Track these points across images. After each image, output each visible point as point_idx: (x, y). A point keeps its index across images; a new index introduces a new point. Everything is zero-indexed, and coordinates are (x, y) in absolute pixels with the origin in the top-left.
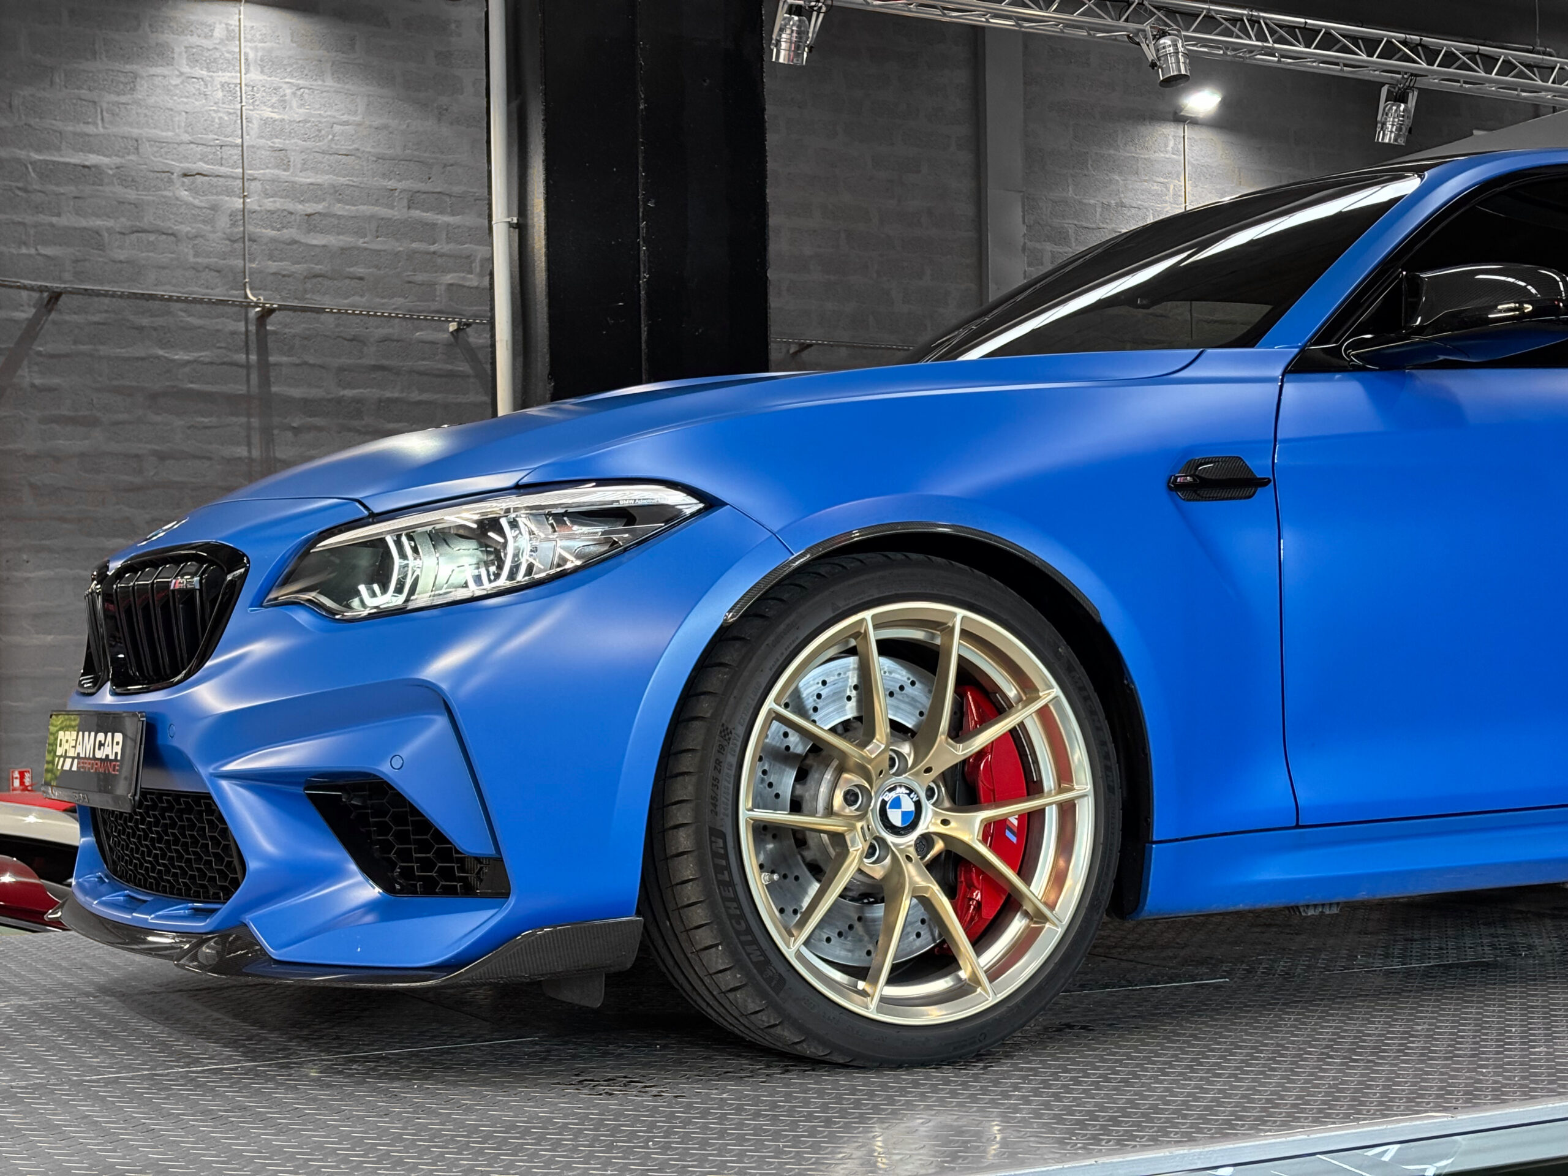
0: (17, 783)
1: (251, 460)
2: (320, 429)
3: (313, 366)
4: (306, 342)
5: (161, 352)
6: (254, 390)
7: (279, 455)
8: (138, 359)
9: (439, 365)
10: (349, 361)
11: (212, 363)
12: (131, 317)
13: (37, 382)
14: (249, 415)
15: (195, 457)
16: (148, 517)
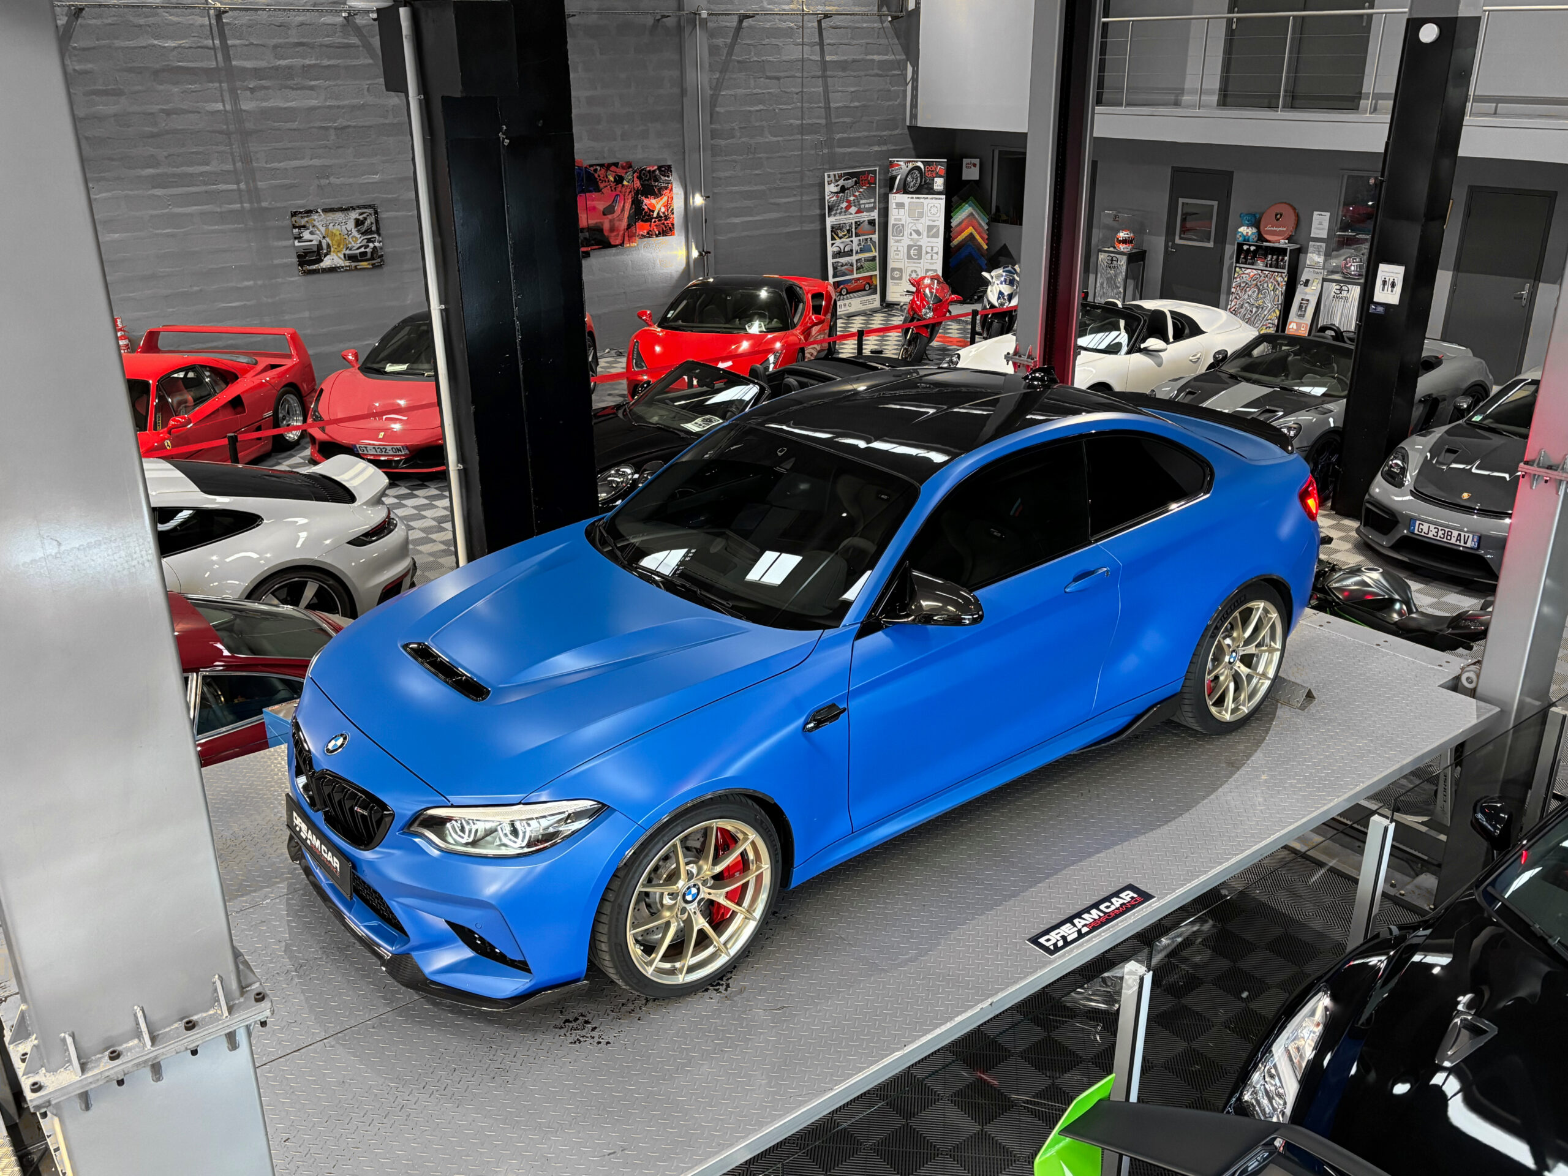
1: (225, 111)
2: (267, 88)
3: (257, 45)
4: (249, 29)
5: (156, 42)
6: (221, 64)
7: (243, 107)
8: (141, 47)
9: (338, 39)
10: (280, 41)
11: (190, 47)
12: (131, 19)
13: (77, 68)
14: (220, 82)
15: (191, 112)
16: (165, 154)
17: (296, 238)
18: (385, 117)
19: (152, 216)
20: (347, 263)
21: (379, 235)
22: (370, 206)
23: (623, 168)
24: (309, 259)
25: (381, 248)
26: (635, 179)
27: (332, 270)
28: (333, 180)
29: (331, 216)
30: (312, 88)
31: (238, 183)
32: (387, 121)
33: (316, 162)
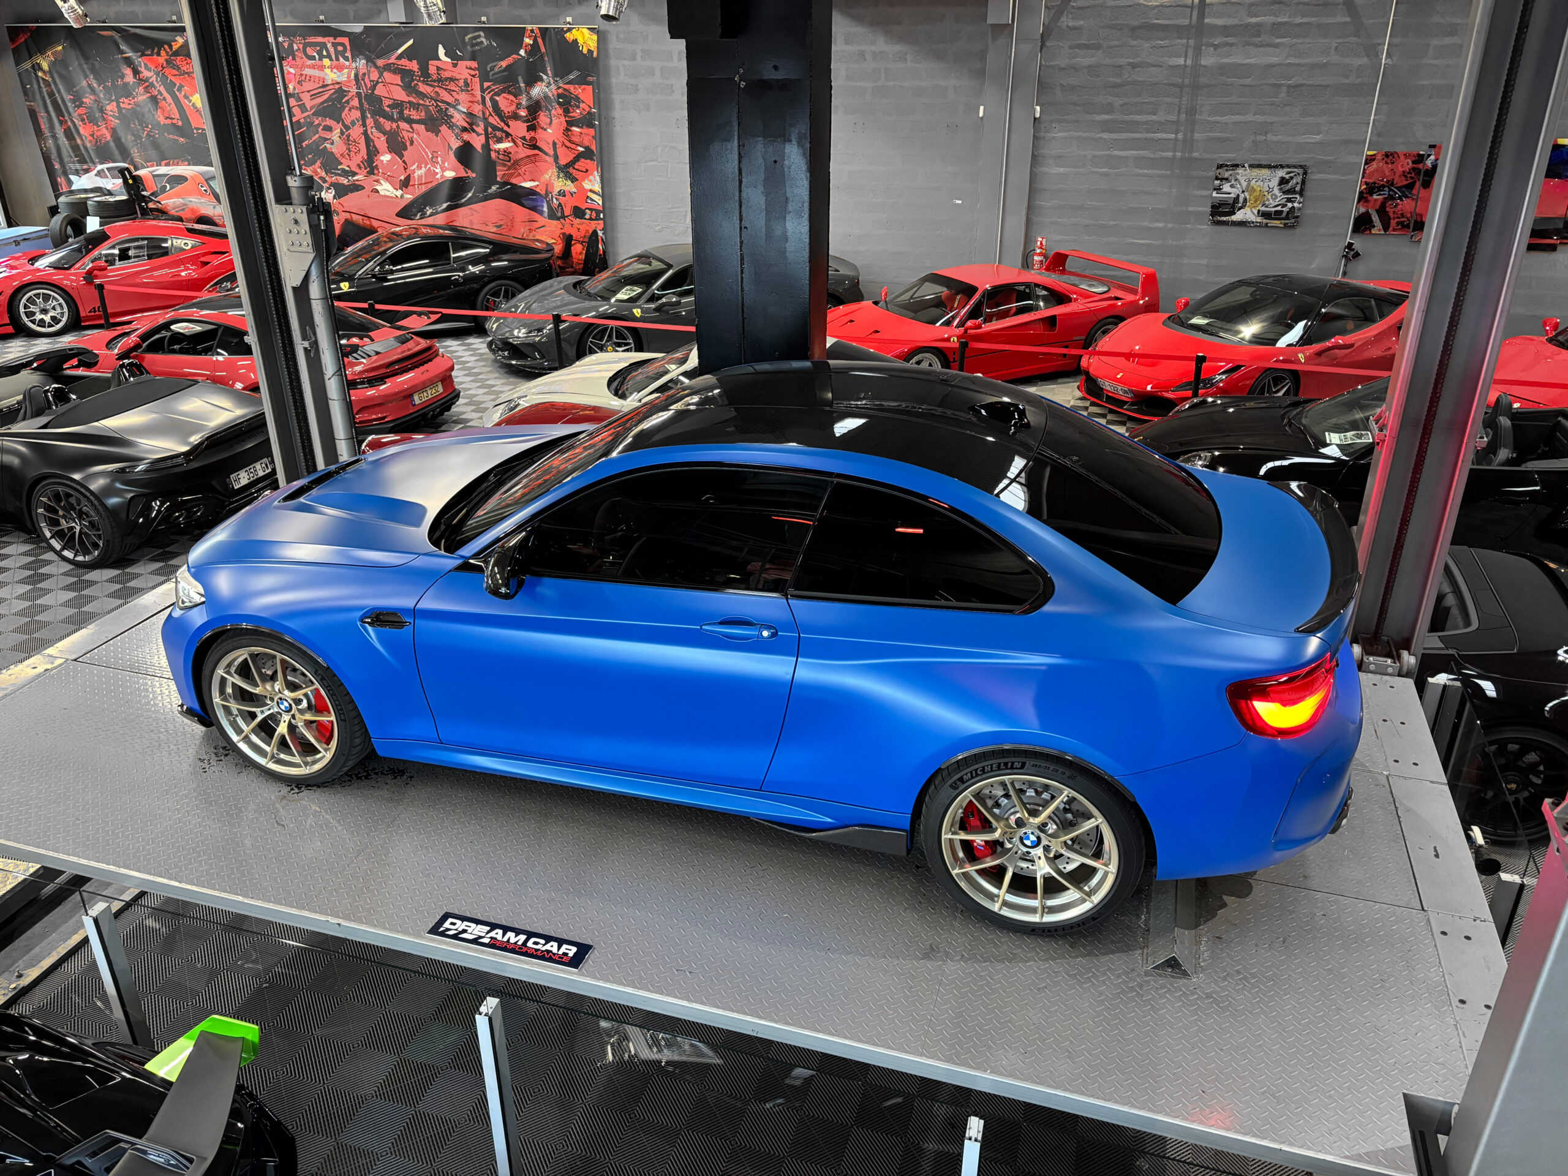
0: (1039, 243)
1: (1185, 66)
2: (1231, 45)
6: (1194, 21)
7: (1203, 63)
11: (1171, 6)
13: (1070, 24)
14: (1188, 38)
15: (1154, 66)
16: (1122, 102)
17: (1215, 189)
18: (1347, 77)
19: (1094, 156)
20: (1259, 219)
21: (1301, 195)
22: (1301, 167)
24: (1222, 211)
25: (1299, 209)
27: (1242, 224)
28: (1270, 137)
29: (1256, 172)
30: (1276, 46)
31: (1176, 134)
32: (1347, 81)
33: (1260, 118)
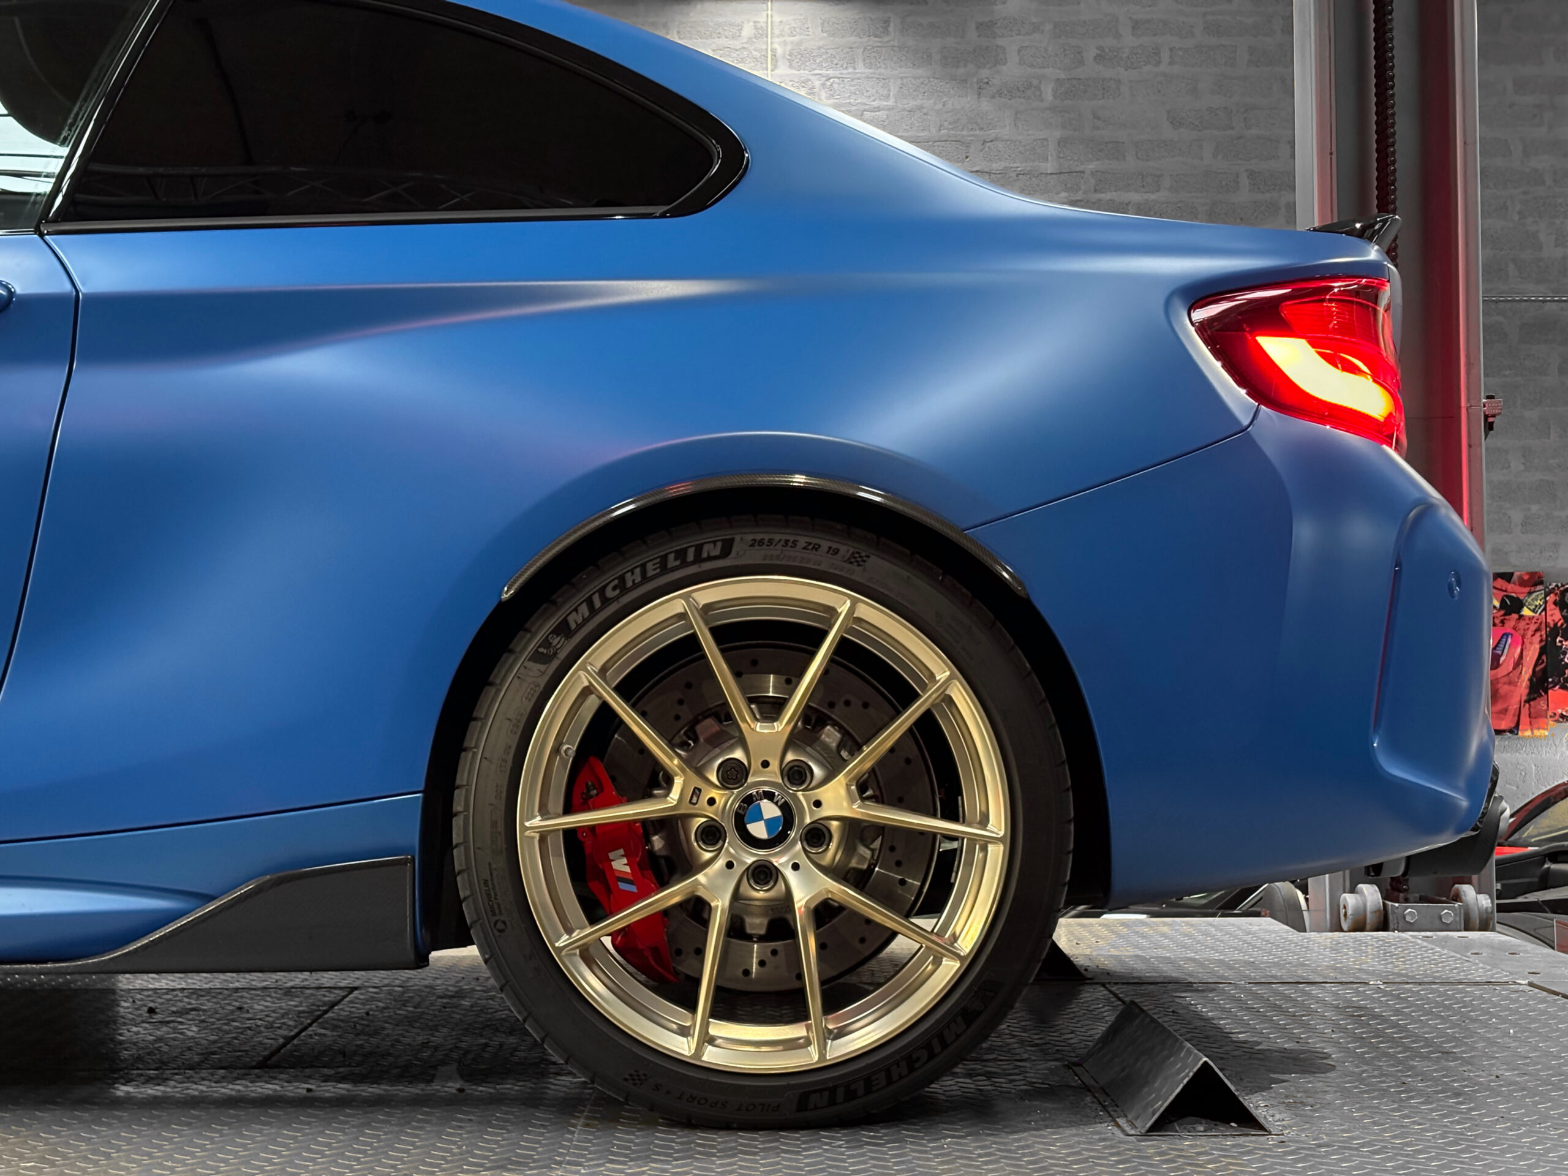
23: (1522, 583)
26: (1551, 606)
